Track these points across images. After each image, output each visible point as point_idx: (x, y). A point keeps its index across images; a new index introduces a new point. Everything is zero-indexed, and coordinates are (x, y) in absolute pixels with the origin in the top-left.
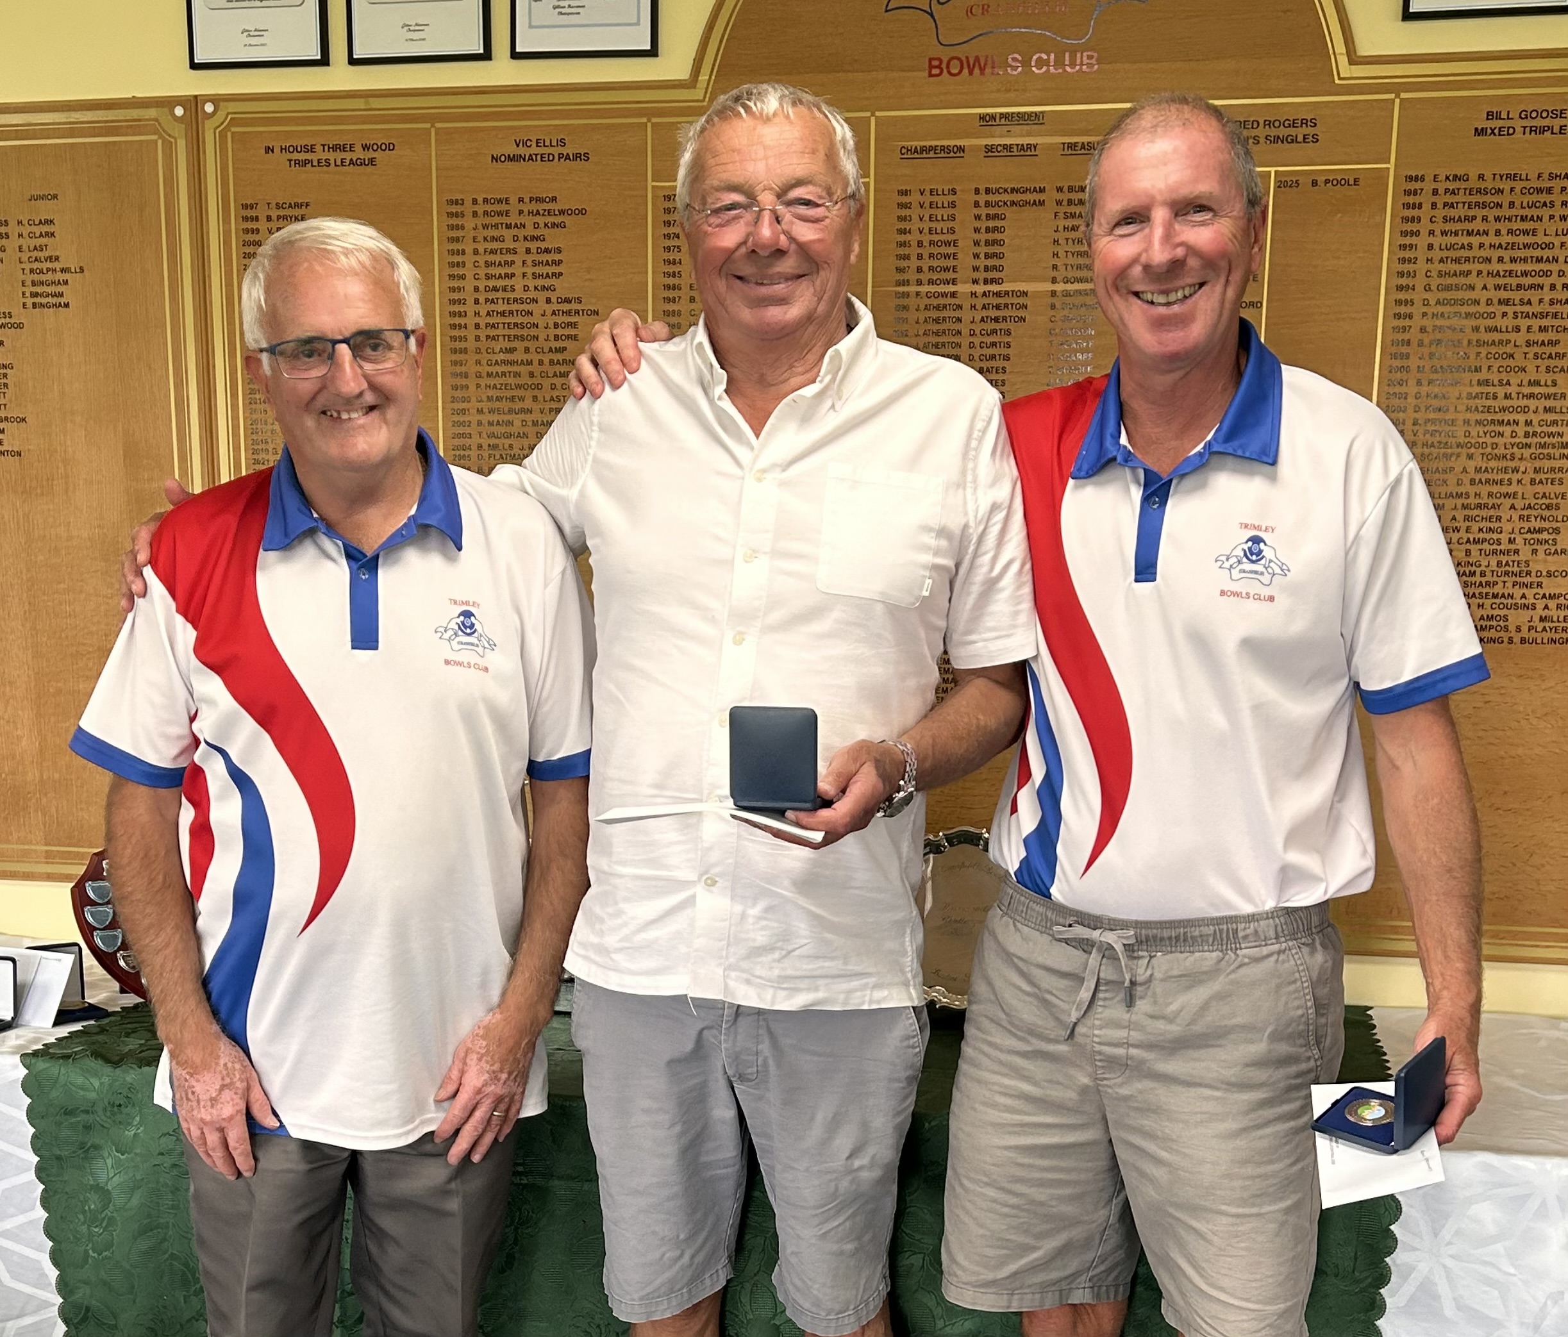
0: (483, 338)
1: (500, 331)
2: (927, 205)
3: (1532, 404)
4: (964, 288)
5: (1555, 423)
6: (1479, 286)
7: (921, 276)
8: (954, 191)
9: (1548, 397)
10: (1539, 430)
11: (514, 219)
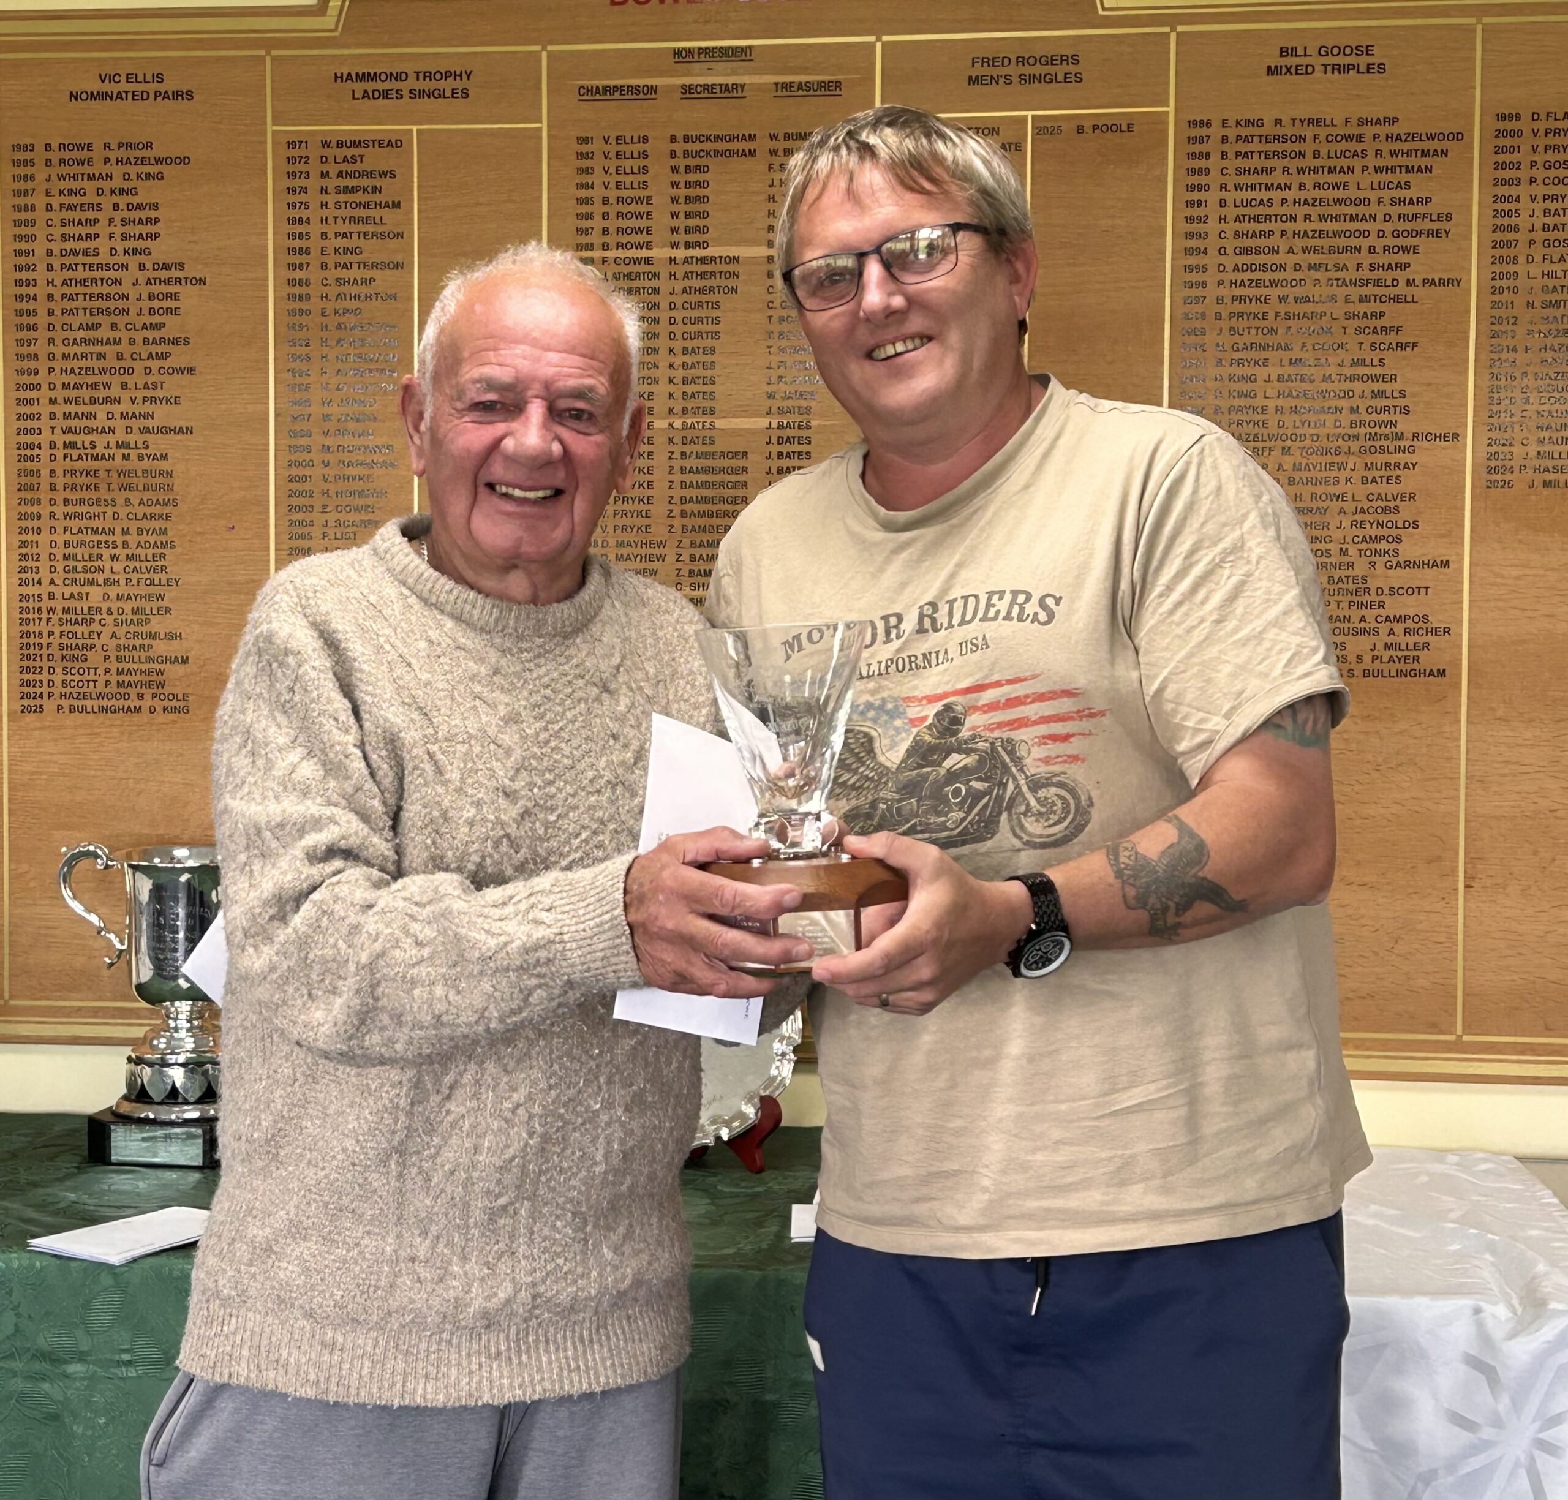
0: (58, 312)
1: (80, 303)
2: (612, 155)
3: (1358, 386)
4: (660, 253)
5: (1385, 409)
6: (1283, 248)
7: (607, 239)
8: (645, 139)
9: (1375, 379)
10: (1368, 418)
11: (97, 168)
